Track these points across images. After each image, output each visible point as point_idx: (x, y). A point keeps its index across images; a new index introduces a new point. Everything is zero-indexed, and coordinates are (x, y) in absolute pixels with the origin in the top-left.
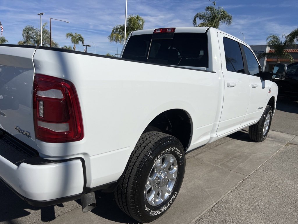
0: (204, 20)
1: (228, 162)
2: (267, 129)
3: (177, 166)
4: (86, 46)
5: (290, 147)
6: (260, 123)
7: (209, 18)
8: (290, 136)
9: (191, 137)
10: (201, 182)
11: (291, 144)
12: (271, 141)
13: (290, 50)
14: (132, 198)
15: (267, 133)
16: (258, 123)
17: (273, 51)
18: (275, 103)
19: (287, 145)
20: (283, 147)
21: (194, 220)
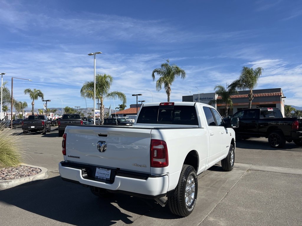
0: (161, 74)
1: (214, 185)
2: (233, 161)
3: (194, 183)
4: (46, 101)
5: (250, 172)
6: (228, 157)
7: (165, 73)
8: (248, 165)
9: (198, 166)
10: (204, 197)
11: (250, 170)
12: (237, 169)
13: (234, 96)
14: (180, 197)
15: (233, 164)
16: (227, 157)
17: (221, 97)
18: (235, 142)
19: (248, 171)
20: (246, 173)
21: (209, 213)
